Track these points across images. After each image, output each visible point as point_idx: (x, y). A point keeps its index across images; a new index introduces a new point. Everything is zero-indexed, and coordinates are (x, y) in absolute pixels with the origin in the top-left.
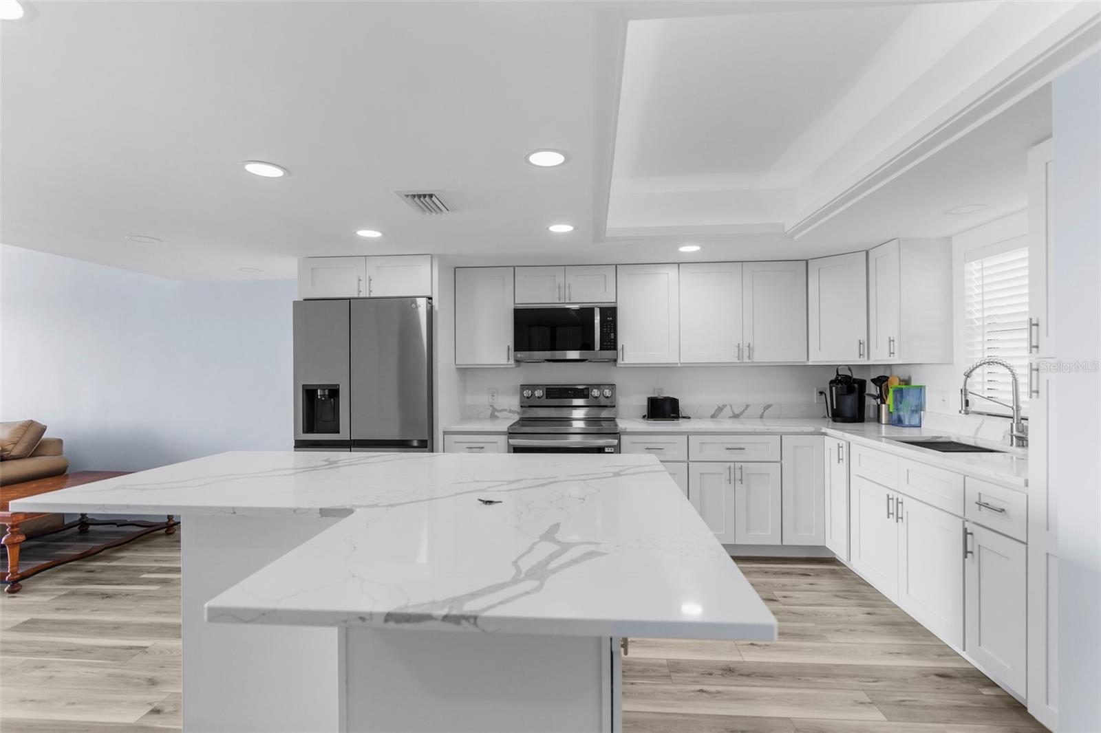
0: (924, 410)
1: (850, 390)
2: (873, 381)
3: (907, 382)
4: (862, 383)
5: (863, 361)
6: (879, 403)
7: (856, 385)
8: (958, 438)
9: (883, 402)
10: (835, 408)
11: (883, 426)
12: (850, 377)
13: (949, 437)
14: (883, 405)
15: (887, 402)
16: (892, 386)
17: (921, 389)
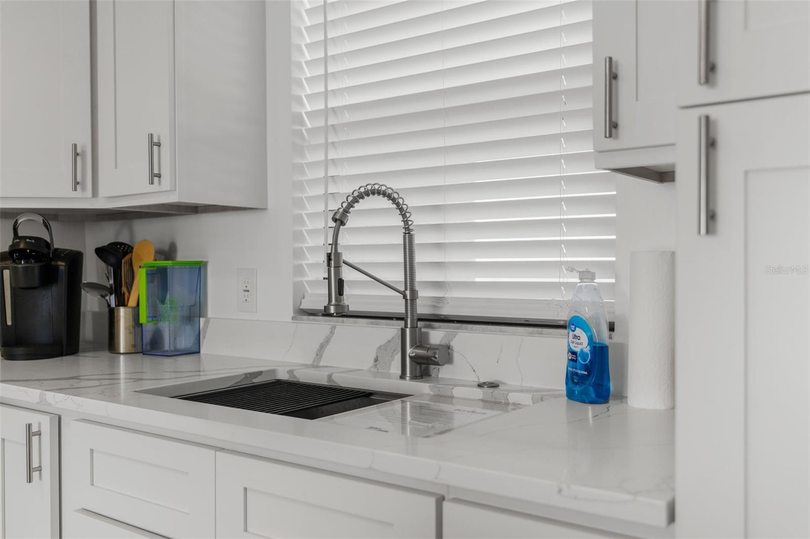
0: (205, 316)
1: (48, 277)
2: (100, 252)
3: (168, 253)
4: (75, 260)
5: (83, 201)
6: (113, 305)
7: (62, 264)
8: (291, 372)
9: (122, 302)
10: (9, 323)
11: (122, 357)
12: (48, 245)
13: (273, 371)
14: (122, 310)
15: (132, 302)
16: (142, 264)
17: (199, 269)
